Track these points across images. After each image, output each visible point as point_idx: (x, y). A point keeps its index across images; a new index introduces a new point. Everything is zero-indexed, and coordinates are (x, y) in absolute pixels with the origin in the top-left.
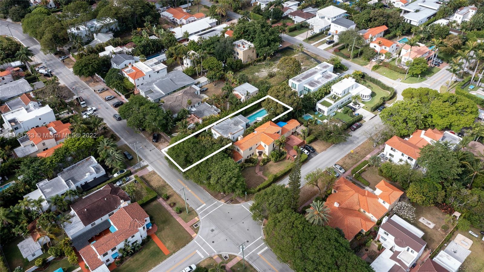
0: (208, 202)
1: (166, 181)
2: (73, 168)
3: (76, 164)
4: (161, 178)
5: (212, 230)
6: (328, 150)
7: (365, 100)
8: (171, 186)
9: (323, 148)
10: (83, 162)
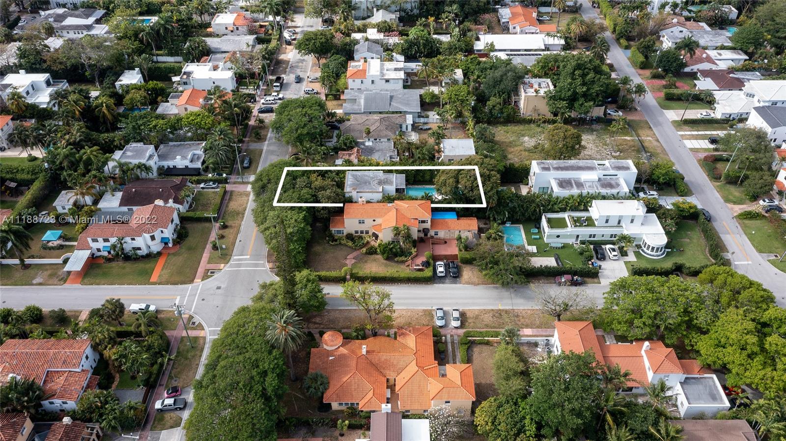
0: (256, 256)
1: (247, 209)
2: (179, 146)
3: (186, 143)
4: (247, 204)
5: (219, 288)
6: (481, 286)
7: (645, 253)
8: (245, 218)
9: (476, 280)
10: (193, 144)
